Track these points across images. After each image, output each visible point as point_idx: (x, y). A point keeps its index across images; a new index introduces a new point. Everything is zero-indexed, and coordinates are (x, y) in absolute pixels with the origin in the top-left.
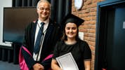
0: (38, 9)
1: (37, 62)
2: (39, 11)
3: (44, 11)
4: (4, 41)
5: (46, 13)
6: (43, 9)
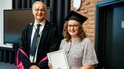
0: (34, 11)
6: (38, 10)
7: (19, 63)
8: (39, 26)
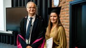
1: (28, 45)
2: (28, 9)
3: (32, 9)
4: (7, 31)
5: (33, 11)
7: (18, 44)
8: (31, 19)
